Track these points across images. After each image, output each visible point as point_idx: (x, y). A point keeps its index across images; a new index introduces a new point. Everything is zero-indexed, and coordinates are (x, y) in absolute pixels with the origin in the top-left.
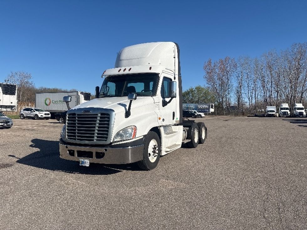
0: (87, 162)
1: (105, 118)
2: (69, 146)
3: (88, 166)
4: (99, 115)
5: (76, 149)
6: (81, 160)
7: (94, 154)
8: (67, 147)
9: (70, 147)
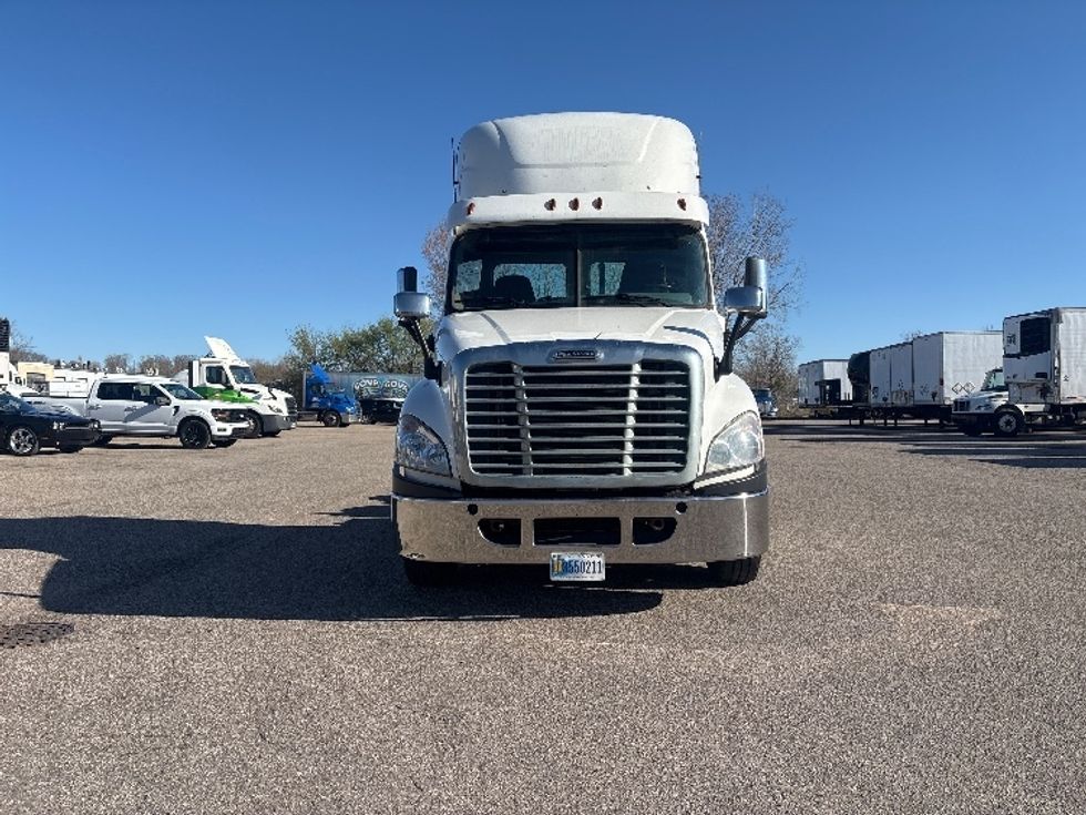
0: (591, 565)
1: (662, 379)
2: (481, 503)
3: (600, 577)
4: (637, 369)
5: (526, 512)
6: (560, 555)
7: (627, 530)
8: (473, 510)
9: (491, 508)
